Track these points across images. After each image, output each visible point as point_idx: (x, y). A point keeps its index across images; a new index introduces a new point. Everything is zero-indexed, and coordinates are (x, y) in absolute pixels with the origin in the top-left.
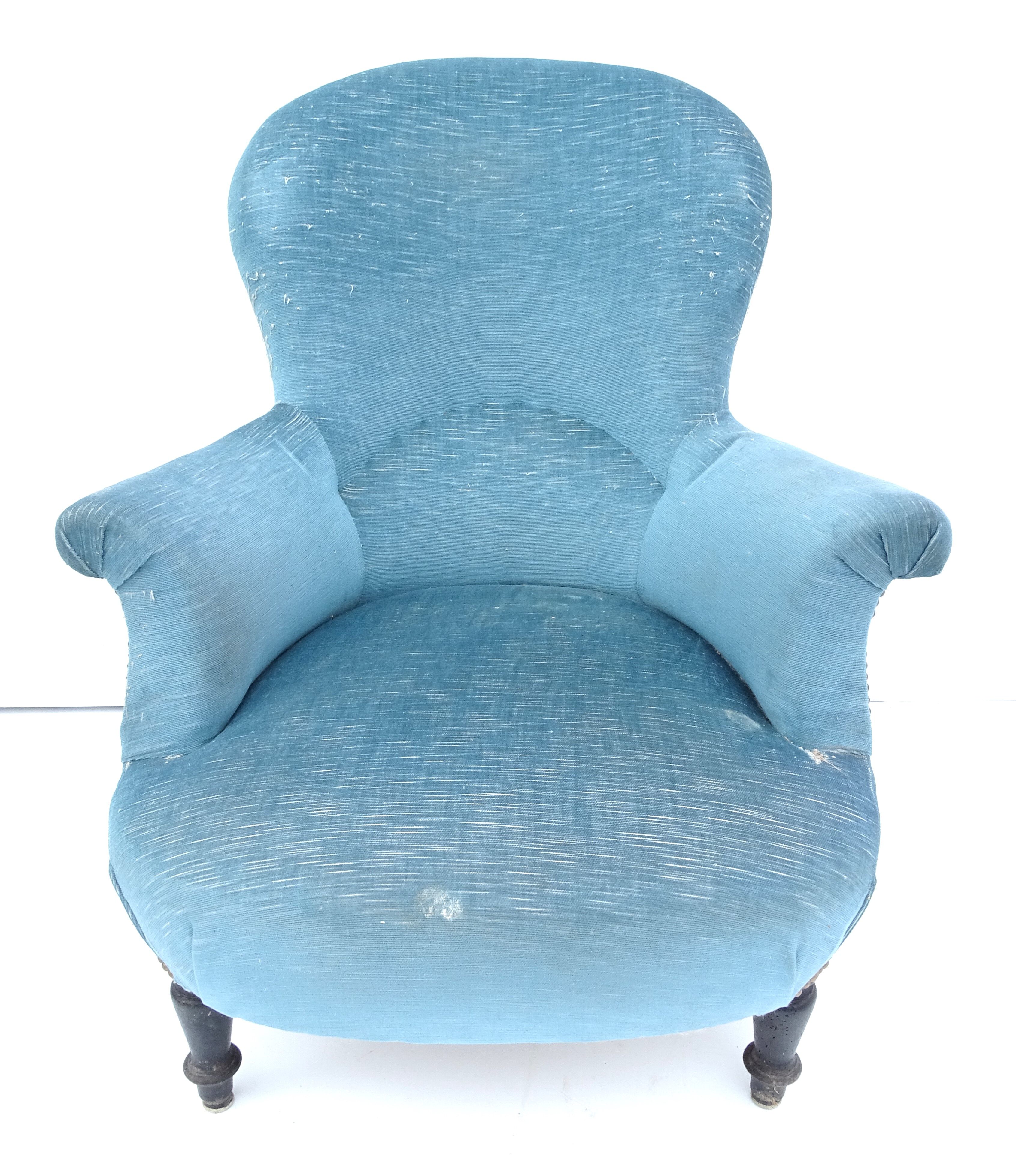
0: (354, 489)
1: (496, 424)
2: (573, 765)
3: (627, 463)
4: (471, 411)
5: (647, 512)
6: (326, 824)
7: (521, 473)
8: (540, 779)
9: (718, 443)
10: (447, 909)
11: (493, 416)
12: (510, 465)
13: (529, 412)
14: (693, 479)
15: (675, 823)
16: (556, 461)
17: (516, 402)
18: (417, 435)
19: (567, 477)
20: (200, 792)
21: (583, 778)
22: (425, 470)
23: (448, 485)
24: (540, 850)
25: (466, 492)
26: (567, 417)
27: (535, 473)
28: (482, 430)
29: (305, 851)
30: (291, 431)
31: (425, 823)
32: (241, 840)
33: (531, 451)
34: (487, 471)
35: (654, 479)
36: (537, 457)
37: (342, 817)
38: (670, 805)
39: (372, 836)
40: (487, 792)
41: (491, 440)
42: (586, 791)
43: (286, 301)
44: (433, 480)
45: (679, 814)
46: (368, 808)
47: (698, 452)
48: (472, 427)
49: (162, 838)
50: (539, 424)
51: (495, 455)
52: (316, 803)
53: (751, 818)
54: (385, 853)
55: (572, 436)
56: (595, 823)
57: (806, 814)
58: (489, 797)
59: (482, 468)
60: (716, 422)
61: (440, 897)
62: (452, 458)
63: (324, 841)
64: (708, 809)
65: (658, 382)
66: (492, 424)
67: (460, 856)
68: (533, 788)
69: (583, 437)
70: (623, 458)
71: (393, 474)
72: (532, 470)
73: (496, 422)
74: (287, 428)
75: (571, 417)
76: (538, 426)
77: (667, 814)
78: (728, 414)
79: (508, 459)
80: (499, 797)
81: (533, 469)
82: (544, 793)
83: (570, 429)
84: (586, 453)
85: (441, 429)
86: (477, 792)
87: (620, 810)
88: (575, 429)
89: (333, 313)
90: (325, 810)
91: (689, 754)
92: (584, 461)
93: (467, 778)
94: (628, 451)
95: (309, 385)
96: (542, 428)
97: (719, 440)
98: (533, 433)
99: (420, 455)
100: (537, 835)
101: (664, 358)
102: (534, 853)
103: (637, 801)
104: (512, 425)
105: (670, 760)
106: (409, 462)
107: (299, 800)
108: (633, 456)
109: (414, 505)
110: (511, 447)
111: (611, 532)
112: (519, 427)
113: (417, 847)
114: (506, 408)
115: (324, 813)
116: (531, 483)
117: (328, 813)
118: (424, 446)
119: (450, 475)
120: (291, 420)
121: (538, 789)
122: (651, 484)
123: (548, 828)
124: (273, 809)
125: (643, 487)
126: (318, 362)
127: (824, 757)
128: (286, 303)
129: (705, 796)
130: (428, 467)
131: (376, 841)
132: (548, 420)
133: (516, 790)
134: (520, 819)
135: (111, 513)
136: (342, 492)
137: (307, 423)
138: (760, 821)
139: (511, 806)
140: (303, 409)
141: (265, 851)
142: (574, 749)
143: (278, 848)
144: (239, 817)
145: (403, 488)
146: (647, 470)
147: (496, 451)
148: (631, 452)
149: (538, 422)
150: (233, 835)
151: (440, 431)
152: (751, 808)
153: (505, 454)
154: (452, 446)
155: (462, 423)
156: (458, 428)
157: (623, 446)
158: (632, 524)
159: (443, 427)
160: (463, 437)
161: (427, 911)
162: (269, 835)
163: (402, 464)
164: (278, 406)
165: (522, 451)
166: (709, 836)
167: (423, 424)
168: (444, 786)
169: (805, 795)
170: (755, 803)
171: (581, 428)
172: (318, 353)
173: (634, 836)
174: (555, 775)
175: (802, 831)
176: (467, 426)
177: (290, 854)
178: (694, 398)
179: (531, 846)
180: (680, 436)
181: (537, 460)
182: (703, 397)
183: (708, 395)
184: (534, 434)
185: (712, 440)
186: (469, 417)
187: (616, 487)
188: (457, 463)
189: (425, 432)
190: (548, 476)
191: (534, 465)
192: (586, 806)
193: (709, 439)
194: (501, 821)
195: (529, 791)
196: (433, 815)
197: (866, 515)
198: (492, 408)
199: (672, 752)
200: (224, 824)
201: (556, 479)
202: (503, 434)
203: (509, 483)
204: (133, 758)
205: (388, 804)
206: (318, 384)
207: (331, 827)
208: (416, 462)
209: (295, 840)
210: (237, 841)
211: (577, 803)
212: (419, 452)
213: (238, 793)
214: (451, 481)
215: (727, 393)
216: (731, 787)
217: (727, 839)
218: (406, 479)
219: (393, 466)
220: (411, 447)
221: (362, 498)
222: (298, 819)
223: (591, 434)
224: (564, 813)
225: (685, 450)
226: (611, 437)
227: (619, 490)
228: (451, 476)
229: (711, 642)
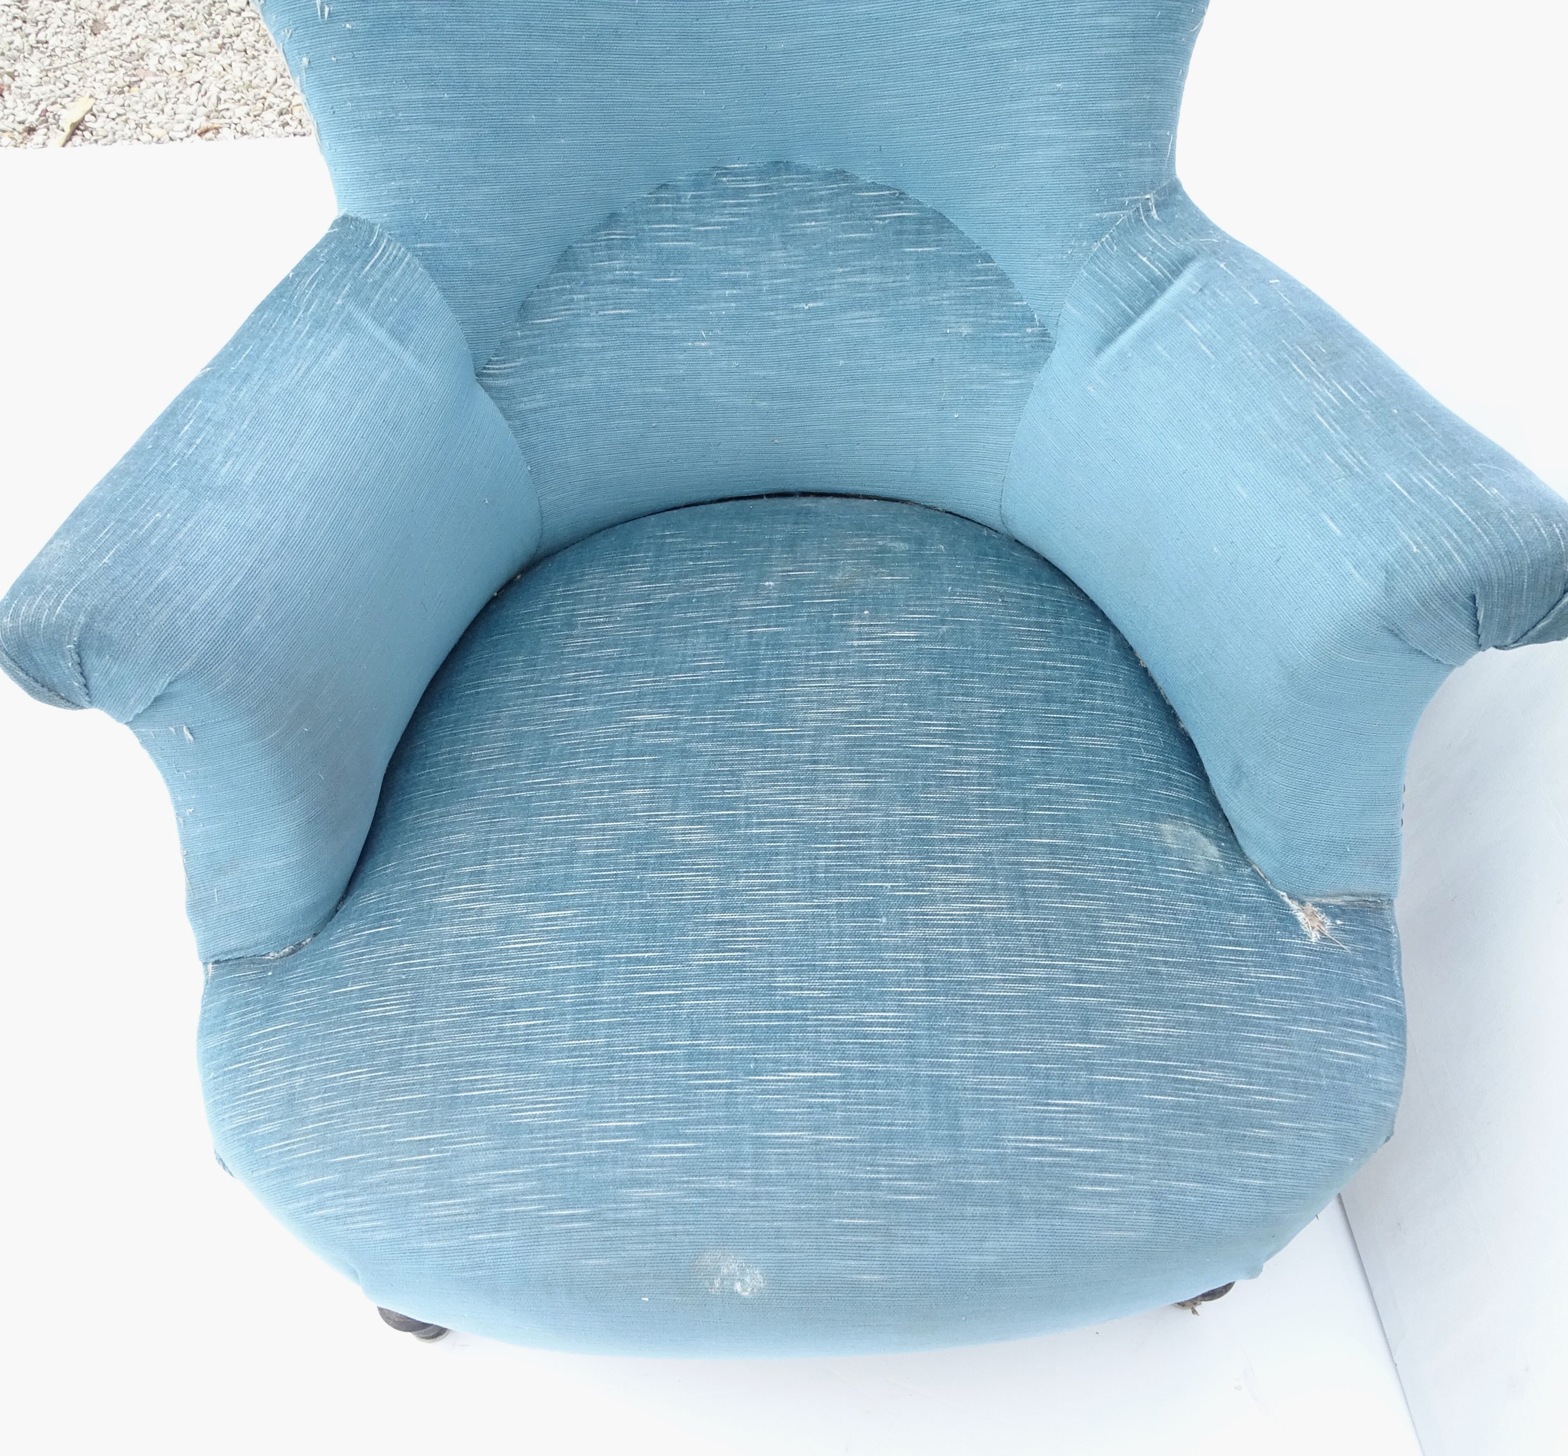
0: (502, 366)
1: (745, 210)
2: (923, 1001)
3: (984, 283)
4: (698, 185)
5: (1021, 386)
6: (540, 1138)
7: (795, 306)
8: (872, 1035)
9: (1157, 267)
10: (742, 1281)
11: (739, 193)
12: (774, 291)
13: (802, 180)
14: (1108, 340)
15: (1094, 1111)
16: (857, 279)
17: (776, 159)
18: (603, 243)
19: (878, 312)
20: (333, 1058)
21: (942, 1028)
22: (623, 312)
23: (665, 338)
24: (882, 1179)
25: (700, 347)
26: (874, 187)
27: (820, 304)
28: (719, 224)
29: (512, 1188)
30: (375, 282)
31: (694, 1137)
32: (411, 1163)
33: (810, 262)
34: (733, 305)
35: (1033, 320)
36: (820, 273)
37: (561, 1126)
38: (1084, 1076)
39: (615, 1162)
40: (789, 1071)
41: (737, 244)
42: (948, 1058)
43: (322, 11)
44: (639, 330)
45: (1098, 1093)
46: (602, 1108)
47: (1120, 284)
48: (701, 217)
49: (287, 1145)
50: (823, 204)
51: (748, 274)
52: (520, 1095)
53: (1212, 1088)
54: (638, 1193)
55: (884, 227)
56: (966, 1122)
57: (1297, 1063)
58: (793, 1081)
59: (726, 299)
60: (1154, 212)
61: (730, 1266)
62: (671, 285)
63: (540, 1171)
64: (1144, 1077)
65: (1046, 132)
66: (736, 210)
67: (755, 1196)
68: (862, 1057)
69: (905, 228)
70: (978, 272)
71: (569, 326)
72: (815, 299)
73: (744, 205)
74: (366, 277)
75: (882, 188)
76: (821, 208)
77: (1079, 1096)
78: (1175, 188)
79: (771, 278)
80: (809, 1080)
81: (815, 297)
82: (881, 1067)
83: (881, 212)
84: (911, 262)
85: (646, 227)
86: (776, 1071)
87: (1005, 1093)
88: (890, 211)
89: (419, 30)
90: (536, 1109)
91: (1108, 955)
92: (907, 278)
93: (758, 1041)
94: (987, 258)
95: (394, 179)
96: (829, 213)
97: (1159, 259)
98: (813, 223)
99: (612, 282)
100: (874, 1151)
101: (1058, 85)
102: (873, 1185)
103: (1032, 1073)
104: (773, 209)
105: (1080, 975)
106: (594, 299)
107: (490, 1089)
108: (997, 269)
109: (612, 381)
110: (774, 254)
111: (956, 416)
112: (788, 212)
113: (688, 1182)
114: (761, 173)
115: (535, 1116)
116: (813, 323)
117: (540, 1116)
118: (617, 264)
119: (669, 317)
120: (371, 255)
121: (872, 1059)
122: (1029, 330)
123: (890, 1137)
124: (452, 1104)
125: (1015, 334)
126: (402, 133)
127: (1322, 923)
128: (323, 15)
129: (1139, 1050)
130: (629, 306)
131: (621, 1172)
132: (838, 194)
133: (836, 1063)
134: (847, 1122)
135: (82, 619)
136: (483, 375)
137: (402, 260)
138: (1226, 1090)
139: (830, 1097)
140: (389, 229)
141: (450, 1186)
142: (923, 961)
143: (470, 1179)
144: (400, 1119)
145: (589, 351)
146: (1021, 300)
147: (748, 264)
148: (992, 261)
149: (821, 200)
150: (396, 1153)
151: (643, 230)
152: (1212, 1067)
153: (764, 268)
154: (668, 260)
155: (683, 210)
156: (675, 221)
157: (977, 247)
158: (995, 404)
159: (648, 222)
160: (686, 241)
161: (712, 1284)
162: (452, 1156)
163: (583, 304)
164: (345, 220)
165: (795, 262)
166: (1146, 1131)
167: (612, 219)
168: (718, 1059)
169: (1295, 1021)
170: (1217, 1057)
171: (900, 209)
172: (400, 115)
173: (1028, 1141)
174: (896, 1025)
175: (1290, 1098)
176: (690, 216)
177: (490, 1193)
178: (1114, 165)
179: (867, 1172)
180: (1085, 244)
181: (822, 279)
182: (1131, 161)
183: (1140, 156)
184: (814, 226)
185: (1145, 259)
186: (694, 197)
187: (966, 331)
188: (679, 294)
189: (617, 235)
190: (844, 310)
191: (817, 289)
192: (949, 1088)
193: (1140, 256)
194: (817, 1129)
195: (856, 1064)
196: (705, 1122)
197: (1451, 560)
198: (736, 175)
199: (1082, 953)
200: (379, 1130)
201: (857, 314)
202: (758, 229)
203: (774, 325)
204: (217, 958)
205: (633, 1101)
206: (411, 177)
207: (547, 1145)
208: (606, 298)
209: (494, 1167)
210: (403, 1164)
211: (936, 1084)
212: (609, 276)
213: (395, 1068)
214: (672, 328)
215: (1174, 145)
216: (1178, 1024)
217: (1177, 1134)
218: (592, 334)
219: (565, 310)
220: (594, 268)
221: (519, 380)
222: (494, 1126)
223: (921, 221)
224: (915, 1105)
225: (1093, 274)
226: (956, 228)
227: (972, 338)
228: (672, 320)
229: (1131, 643)
